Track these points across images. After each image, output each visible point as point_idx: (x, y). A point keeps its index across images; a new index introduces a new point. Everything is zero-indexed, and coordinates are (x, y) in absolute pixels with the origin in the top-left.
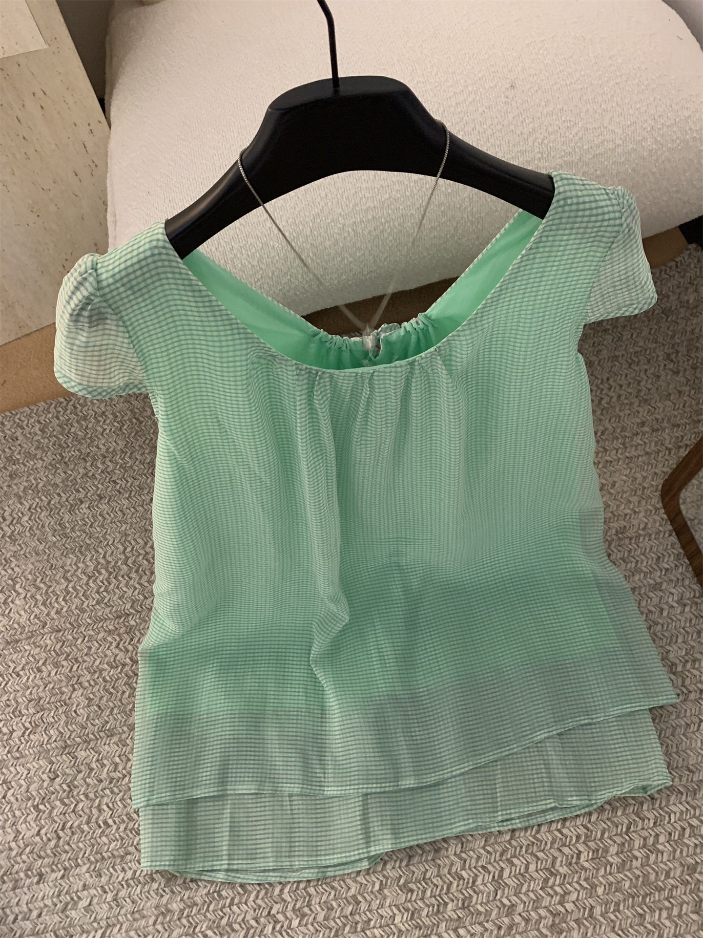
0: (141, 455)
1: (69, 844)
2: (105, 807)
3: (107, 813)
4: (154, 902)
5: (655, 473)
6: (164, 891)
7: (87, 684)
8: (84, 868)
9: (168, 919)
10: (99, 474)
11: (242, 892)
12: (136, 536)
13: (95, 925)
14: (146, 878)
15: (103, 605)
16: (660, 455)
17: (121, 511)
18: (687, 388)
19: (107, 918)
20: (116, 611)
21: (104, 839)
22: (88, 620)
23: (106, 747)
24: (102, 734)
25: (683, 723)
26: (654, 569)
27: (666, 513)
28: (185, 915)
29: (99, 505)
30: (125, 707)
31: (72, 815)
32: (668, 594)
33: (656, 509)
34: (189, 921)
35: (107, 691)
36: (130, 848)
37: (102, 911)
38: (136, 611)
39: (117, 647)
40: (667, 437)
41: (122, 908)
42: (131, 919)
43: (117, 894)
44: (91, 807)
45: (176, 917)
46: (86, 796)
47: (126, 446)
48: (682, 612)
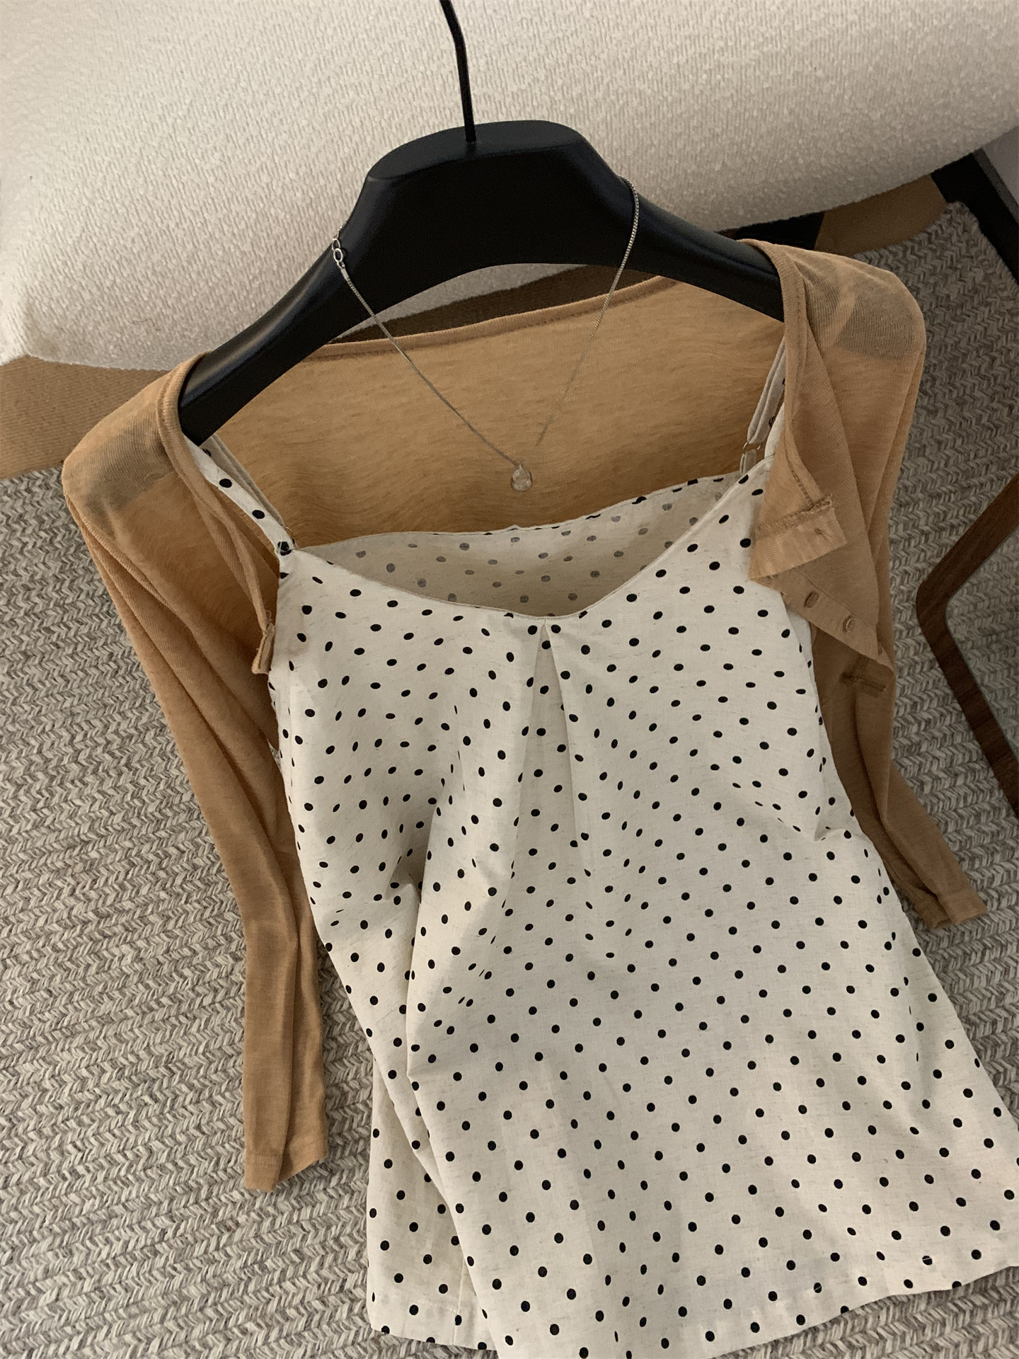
0: (88, 583)
1: (16, 1209)
2: (70, 1147)
3: (75, 1156)
4: (160, 1286)
5: (906, 572)
6: (175, 1269)
7: (26, 958)
8: (44, 1245)
9: (183, 1310)
10: (21, 618)
11: (298, 1260)
12: (90, 716)
13: (68, 1329)
14: (145, 1250)
15: (44, 830)
16: (913, 544)
17: (62, 676)
18: (950, 436)
19: (86, 1318)
20: (67, 838)
21: (73, 1196)
22: (22, 856)
23: (65, 1055)
24: (57, 1034)
25: (960, 952)
26: (909, 723)
27: (924, 633)
28: (210, 1302)
29: (26, 669)
30: (93, 988)
31: (19, 1164)
32: (930, 759)
33: (909, 629)
34: (217, 1311)
35: (60, 965)
36: (115, 1208)
37: (78, 1308)
38: (97, 835)
39: (72, 893)
40: (921, 514)
41: (109, 1300)
42: (124, 1315)
43: (99, 1281)
44: (49, 1148)
45: (196, 1307)
46: (39, 1132)
47: (61, 572)
48: (953, 787)
